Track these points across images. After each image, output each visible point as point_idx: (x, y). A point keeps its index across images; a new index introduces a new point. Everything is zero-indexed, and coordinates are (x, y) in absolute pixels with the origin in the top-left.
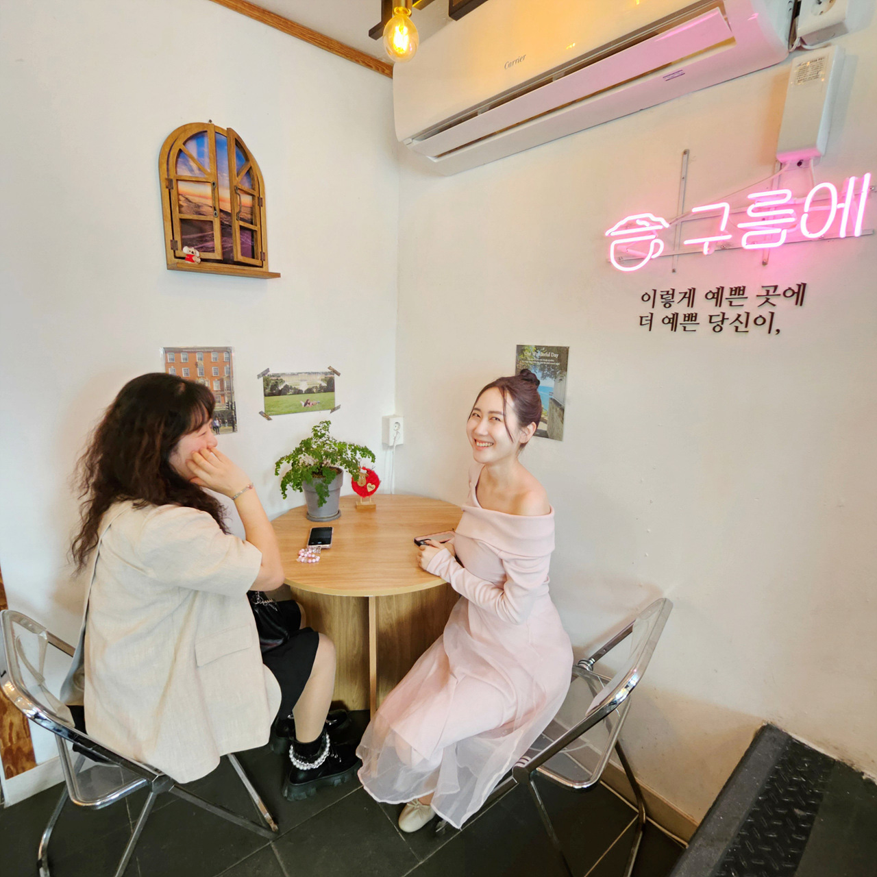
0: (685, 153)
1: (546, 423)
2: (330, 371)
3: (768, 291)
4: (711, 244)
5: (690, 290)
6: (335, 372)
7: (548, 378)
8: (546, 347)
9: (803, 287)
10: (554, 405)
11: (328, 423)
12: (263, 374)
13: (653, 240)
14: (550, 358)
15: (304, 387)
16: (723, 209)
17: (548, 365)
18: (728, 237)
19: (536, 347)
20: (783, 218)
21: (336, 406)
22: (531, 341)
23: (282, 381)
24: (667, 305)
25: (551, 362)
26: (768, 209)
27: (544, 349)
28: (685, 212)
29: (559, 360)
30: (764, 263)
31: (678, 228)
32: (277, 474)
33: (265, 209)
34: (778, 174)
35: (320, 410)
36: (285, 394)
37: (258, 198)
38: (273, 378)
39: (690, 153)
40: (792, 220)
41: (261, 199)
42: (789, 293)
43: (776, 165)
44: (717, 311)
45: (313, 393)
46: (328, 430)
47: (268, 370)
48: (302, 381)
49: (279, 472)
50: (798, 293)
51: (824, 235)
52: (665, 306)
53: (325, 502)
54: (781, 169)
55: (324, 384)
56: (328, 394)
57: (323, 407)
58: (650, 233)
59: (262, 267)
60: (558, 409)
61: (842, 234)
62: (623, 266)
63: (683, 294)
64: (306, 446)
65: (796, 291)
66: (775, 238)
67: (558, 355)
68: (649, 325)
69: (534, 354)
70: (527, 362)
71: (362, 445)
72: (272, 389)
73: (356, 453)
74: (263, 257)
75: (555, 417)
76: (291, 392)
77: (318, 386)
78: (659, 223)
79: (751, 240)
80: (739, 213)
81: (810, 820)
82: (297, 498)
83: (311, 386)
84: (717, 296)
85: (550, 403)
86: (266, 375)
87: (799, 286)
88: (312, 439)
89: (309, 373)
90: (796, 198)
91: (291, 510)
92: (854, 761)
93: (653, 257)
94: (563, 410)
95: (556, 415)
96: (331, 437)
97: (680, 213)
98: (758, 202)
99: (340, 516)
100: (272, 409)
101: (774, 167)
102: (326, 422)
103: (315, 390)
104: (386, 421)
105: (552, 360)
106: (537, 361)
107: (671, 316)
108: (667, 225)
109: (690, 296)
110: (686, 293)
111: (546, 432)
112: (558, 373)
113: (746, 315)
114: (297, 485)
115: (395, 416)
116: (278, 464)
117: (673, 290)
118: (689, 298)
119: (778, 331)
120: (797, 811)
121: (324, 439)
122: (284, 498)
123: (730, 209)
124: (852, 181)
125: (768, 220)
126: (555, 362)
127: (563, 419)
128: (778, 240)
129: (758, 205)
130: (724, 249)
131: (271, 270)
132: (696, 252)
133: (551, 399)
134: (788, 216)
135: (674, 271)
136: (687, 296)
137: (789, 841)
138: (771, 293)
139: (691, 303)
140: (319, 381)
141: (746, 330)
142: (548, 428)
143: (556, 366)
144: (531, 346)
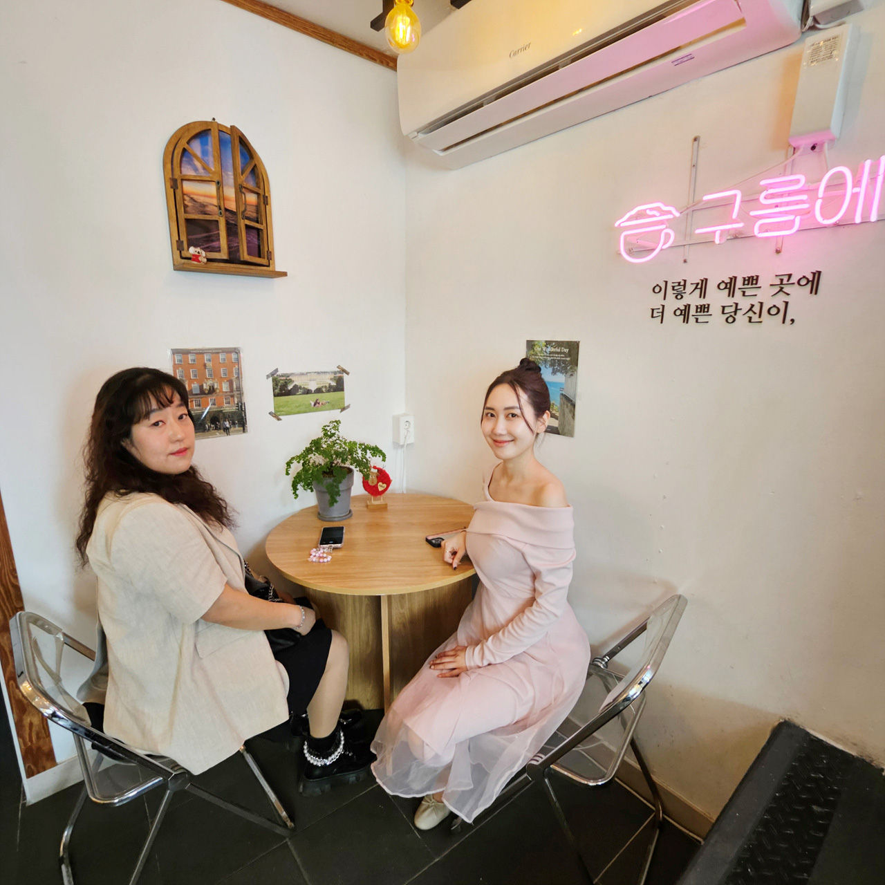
0: (695, 139)
1: (557, 419)
2: (339, 370)
3: (782, 280)
4: (722, 231)
5: (702, 281)
6: (344, 371)
7: (558, 374)
8: (556, 342)
9: (817, 275)
10: (565, 401)
11: (338, 422)
12: (272, 374)
13: (662, 230)
14: (560, 353)
15: (313, 387)
16: (735, 196)
17: (559, 360)
18: (741, 225)
19: (546, 342)
20: (797, 204)
21: (346, 405)
22: (541, 336)
23: (291, 381)
25: (561, 357)
26: (781, 195)
27: (554, 344)
28: (696, 200)
29: (569, 354)
30: (778, 252)
31: (689, 218)
32: (287, 474)
33: (270, 206)
34: (791, 160)
35: (330, 409)
36: (295, 394)
37: (264, 196)
38: (282, 378)
39: (701, 140)
40: (806, 206)
41: (267, 197)
42: (803, 282)
43: (789, 150)
44: (730, 301)
45: (323, 392)
46: (338, 430)
47: (276, 370)
48: (310, 380)
49: (289, 472)
50: (813, 281)
51: (838, 220)
52: (676, 297)
53: (336, 502)
54: (794, 153)
55: (334, 384)
56: (338, 394)
57: (333, 406)
58: (662, 222)
59: (269, 266)
60: (569, 405)
61: (858, 220)
62: (633, 258)
63: (695, 285)
64: (316, 445)
65: (811, 279)
66: (790, 224)
67: (568, 350)
68: (660, 318)
69: (544, 350)
70: (537, 357)
71: (373, 445)
72: (281, 390)
73: (366, 452)
74: (270, 256)
75: (566, 413)
76: (300, 391)
77: (327, 385)
78: (669, 212)
79: (764, 228)
80: (750, 201)
81: (828, 816)
82: (309, 498)
83: (320, 386)
84: (730, 286)
85: (561, 399)
86: (275, 376)
87: (814, 274)
88: (321, 439)
89: (318, 373)
90: (809, 184)
91: (302, 510)
92: (873, 757)
93: (664, 247)
94: (574, 405)
95: (567, 410)
96: (341, 435)
97: (691, 201)
98: (771, 188)
99: (351, 516)
100: (281, 409)
101: (787, 151)
102: (336, 422)
103: (324, 390)
104: (396, 420)
105: (562, 355)
106: (547, 356)
107: (683, 308)
108: (677, 215)
109: (702, 287)
110: (698, 284)
111: (557, 428)
112: (568, 368)
113: (759, 305)
114: (308, 485)
115: (405, 415)
116: (289, 464)
117: (685, 281)
118: (701, 289)
119: (793, 321)
120: (815, 807)
121: (334, 438)
122: (295, 498)
123: (742, 197)
124: (868, 163)
125: (781, 207)
126: (566, 357)
127: (574, 415)
128: (791, 228)
129: (771, 191)
130: (736, 238)
131: (278, 269)
132: (708, 242)
133: (562, 394)
134: (802, 202)
135: (685, 261)
136: (699, 286)
137: (806, 837)
138: (785, 282)
139: (703, 294)
140: (328, 381)
141: (759, 320)
142: (559, 425)
143: (567, 361)
144: (541, 341)
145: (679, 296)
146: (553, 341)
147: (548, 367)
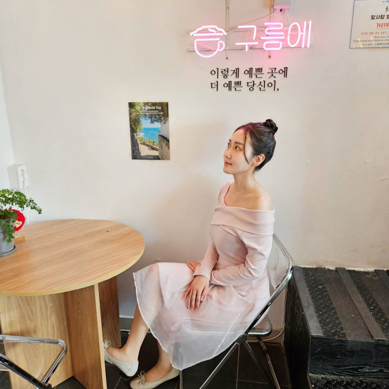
1: (158, 150)
3: (272, 70)
5: (236, 69)
7: (155, 123)
8: (152, 103)
9: (286, 69)
10: (162, 139)
13: (219, 41)
14: (155, 110)
16: (254, 28)
17: (154, 114)
18: (257, 43)
19: (144, 103)
22: (140, 99)
24: (225, 77)
25: (156, 112)
28: (230, 27)
30: (270, 57)
34: (270, 15)
40: (283, 38)
42: (281, 72)
44: (251, 80)
51: (296, 46)
53: (13, 237)
54: (274, 12)
58: (216, 37)
60: (165, 141)
61: (303, 46)
62: (202, 54)
63: (233, 72)
65: (284, 71)
66: (277, 45)
67: (161, 108)
68: (216, 88)
69: (143, 108)
70: (138, 113)
75: (163, 146)
78: (221, 32)
80: (261, 31)
84: (250, 72)
85: (159, 138)
90: (285, 28)
93: (220, 50)
94: (168, 141)
97: (228, 27)
106: (145, 112)
107: (228, 83)
108: (226, 34)
109: (237, 72)
111: (158, 156)
112: (162, 119)
113: (264, 82)
117: (228, 69)
119: (278, 89)
124: (305, 23)
126: (160, 112)
127: (169, 147)
130: (251, 49)
133: (160, 135)
135: (227, 58)
136: (235, 72)
139: (237, 76)
141: (264, 89)
142: (159, 153)
143: (161, 114)
144: (140, 103)
145: (225, 76)
146: (149, 103)
147: (147, 119)
